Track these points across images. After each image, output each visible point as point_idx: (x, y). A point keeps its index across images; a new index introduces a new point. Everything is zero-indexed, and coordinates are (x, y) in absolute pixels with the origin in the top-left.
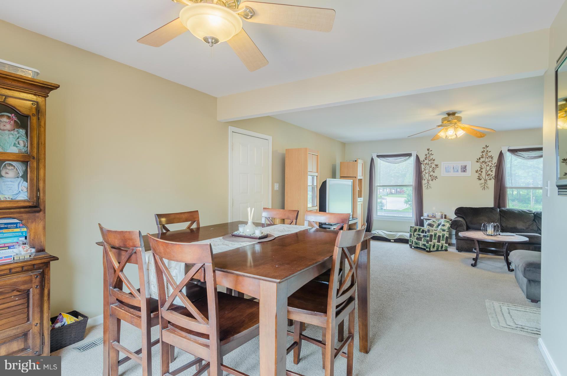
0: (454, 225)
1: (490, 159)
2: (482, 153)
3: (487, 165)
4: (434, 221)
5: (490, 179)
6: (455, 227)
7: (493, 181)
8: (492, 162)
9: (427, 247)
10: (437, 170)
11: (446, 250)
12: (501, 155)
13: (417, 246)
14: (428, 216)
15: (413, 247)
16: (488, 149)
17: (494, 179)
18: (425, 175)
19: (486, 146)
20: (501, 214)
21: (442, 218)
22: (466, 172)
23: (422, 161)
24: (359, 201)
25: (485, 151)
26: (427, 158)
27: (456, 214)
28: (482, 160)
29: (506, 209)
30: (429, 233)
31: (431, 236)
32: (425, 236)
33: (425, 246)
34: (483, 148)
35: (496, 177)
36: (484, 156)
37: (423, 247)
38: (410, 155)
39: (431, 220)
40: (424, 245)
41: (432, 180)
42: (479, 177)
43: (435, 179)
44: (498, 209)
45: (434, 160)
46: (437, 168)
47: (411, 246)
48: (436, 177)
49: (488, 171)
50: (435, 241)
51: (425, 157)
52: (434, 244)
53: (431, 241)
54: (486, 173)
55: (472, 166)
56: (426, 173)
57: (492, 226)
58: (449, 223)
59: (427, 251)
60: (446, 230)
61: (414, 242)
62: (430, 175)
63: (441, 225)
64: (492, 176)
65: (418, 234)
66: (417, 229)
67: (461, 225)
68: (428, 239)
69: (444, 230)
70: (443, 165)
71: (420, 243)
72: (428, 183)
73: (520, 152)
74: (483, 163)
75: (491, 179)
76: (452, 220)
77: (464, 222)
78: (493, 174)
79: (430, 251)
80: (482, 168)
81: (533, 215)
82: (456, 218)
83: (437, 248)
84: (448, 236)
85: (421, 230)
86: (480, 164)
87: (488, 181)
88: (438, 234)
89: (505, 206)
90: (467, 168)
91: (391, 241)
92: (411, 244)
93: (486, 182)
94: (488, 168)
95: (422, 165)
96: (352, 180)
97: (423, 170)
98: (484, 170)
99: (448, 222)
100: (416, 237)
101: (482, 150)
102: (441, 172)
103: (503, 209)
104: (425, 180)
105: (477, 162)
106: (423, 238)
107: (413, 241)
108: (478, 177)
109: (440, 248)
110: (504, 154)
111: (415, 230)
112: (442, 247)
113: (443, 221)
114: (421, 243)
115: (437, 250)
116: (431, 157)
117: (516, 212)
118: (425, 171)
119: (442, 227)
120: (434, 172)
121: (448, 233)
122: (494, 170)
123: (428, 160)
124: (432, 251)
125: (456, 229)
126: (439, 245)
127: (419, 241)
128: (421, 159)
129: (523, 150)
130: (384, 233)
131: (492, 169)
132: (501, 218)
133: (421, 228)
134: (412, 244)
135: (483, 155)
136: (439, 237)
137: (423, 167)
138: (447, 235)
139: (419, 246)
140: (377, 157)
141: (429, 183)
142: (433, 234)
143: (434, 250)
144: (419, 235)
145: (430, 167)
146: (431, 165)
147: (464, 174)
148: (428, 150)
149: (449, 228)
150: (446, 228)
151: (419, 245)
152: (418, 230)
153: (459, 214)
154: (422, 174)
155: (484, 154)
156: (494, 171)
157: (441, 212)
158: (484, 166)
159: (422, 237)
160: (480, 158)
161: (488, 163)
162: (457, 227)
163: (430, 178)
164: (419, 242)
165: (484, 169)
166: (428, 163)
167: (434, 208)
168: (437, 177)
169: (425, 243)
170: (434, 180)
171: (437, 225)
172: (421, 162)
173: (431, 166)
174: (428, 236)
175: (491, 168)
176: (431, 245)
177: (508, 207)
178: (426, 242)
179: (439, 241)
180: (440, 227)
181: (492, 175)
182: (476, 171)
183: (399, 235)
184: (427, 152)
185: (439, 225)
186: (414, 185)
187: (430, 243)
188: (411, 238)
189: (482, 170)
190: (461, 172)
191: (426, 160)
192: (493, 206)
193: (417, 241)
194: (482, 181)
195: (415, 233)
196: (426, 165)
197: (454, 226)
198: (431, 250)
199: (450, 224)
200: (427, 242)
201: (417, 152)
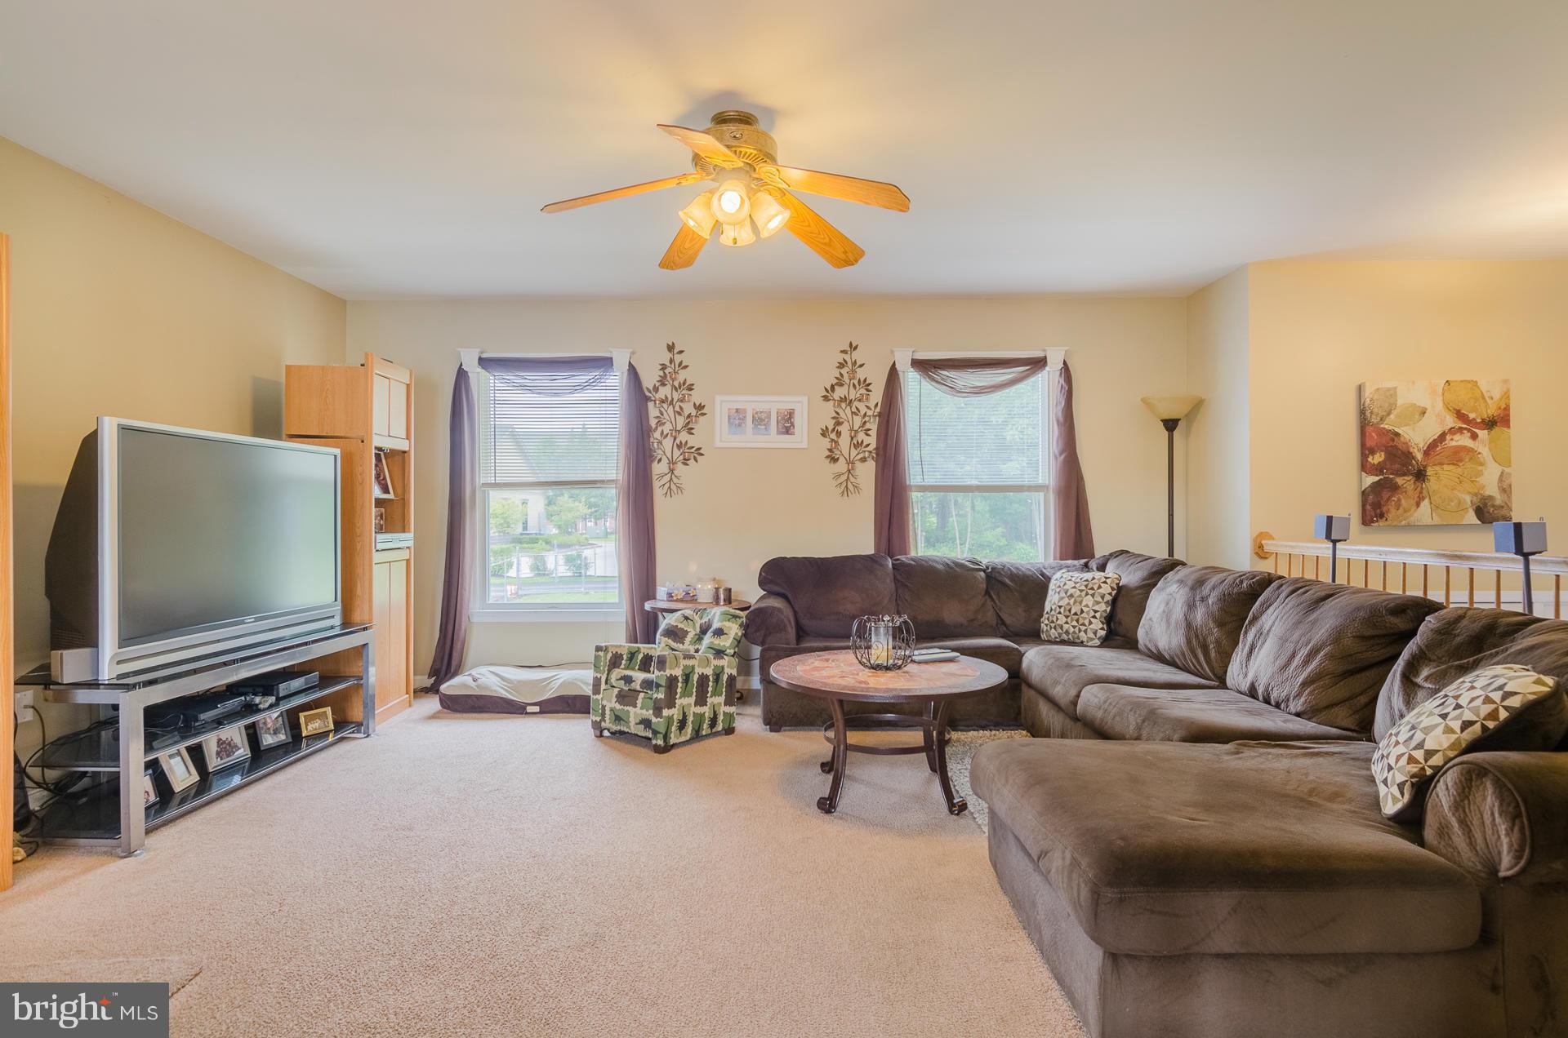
0: (757, 625)
1: (863, 391)
2: (838, 367)
3: (854, 410)
4: (687, 618)
5: (863, 460)
6: (758, 634)
7: (871, 466)
8: (867, 399)
9: (655, 733)
10: (700, 426)
11: (729, 731)
12: (893, 374)
13: (619, 728)
14: (670, 595)
15: (606, 733)
16: (856, 355)
17: (873, 458)
18: (660, 443)
19: (851, 345)
20: (899, 577)
21: (716, 601)
22: (793, 434)
23: (650, 392)
24: (380, 546)
25: (847, 365)
26: (668, 378)
27: (762, 583)
28: (840, 392)
29: (912, 560)
30: (662, 672)
31: (672, 681)
32: (648, 685)
33: (650, 728)
34: (841, 352)
35: (881, 452)
36: (846, 378)
37: (641, 731)
38: (605, 363)
39: (680, 613)
40: (646, 723)
41: (685, 462)
42: (830, 450)
43: (696, 460)
44: (890, 560)
45: (690, 388)
46: (701, 418)
47: (597, 726)
48: (700, 449)
49: (856, 432)
50: (686, 702)
51: (661, 373)
52: (685, 715)
53: (672, 705)
54: (852, 439)
55: (811, 414)
56: (665, 433)
57: (887, 627)
58: (740, 621)
59: (659, 750)
60: (728, 651)
61: (608, 712)
62: (678, 441)
63: (709, 634)
64: (869, 449)
65: (622, 678)
66: (621, 655)
67: (780, 628)
68: (661, 696)
69: (719, 653)
70: (720, 406)
71: (632, 715)
72: (672, 471)
73: (944, 370)
74: (843, 405)
75: (865, 458)
76: (750, 607)
77: (788, 613)
78: (872, 441)
79: (667, 748)
80: (841, 420)
81: (982, 574)
82: (762, 598)
83: (693, 729)
84: (734, 672)
85: (640, 656)
86: (834, 406)
87: (858, 464)
88: (699, 670)
89: (905, 552)
90: (797, 420)
91: (530, 709)
92: (598, 719)
93: (853, 469)
94: (858, 421)
95: (651, 405)
96: (337, 451)
97: (653, 422)
98: (844, 429)
99: (735, 617)
100: (616, 691)
101: (840, 358)
102: (715, 433)
103: (902, 558)
104: (660, 460)
105: (826, 398)
106: (642, 695)
107: (604, 707)
108: (828, 453)
109: (705, 726)
110: (901, 374)
111: (615, 662)
112: (713, 722)
113: (718, 614)
114: (635, 713)
115: (697, 736)
116: (682, 375)
117: (940, 567)
118: (660, 429)
119: (713, 640)
120: (690, 431)
121: (735, 661)
122: (873, 426)
123: (669, 387)
124: (673, 746)
125: (762, 644)
126: (702, 715)
127: (626, 708)
128: (649, 380)
129: (951, 363)
130: (502, 678)
131: (868, 426)
132: (900, 591)
133: (639, 648)
134: (603, 719)
135: (841, 375)
136: (703, 679)
137: (653, 411)
138: (729, 667)
139: (626, 730)
140: (479, 364)
141: (675, 472)
142: (678, 672)
143: (683, 739)
144: (628, 680)
145: (679, 414)
146: (681, 404)
147: (785, 441)
148: (671, 348)
149: (739, 642)
150: (726, 642)
151: (627, 722)
152: (625, 657)
153: (772, 582)
154: (652, 440)
155: (844, 371)
156: (874, 433)
157: (714, 579)
158: (845, 413)
159: (638, 688)
160: (833, 387)
161: (856, 404)
162: (765, 636)
163: (677, 453)
164: (628, 712)
165: (846, 424)
166: (670, 399)
167: (693, 567)
168: (701, 451)
169: (649, 714)
170: (692, 460)
171: (698, 630)
172: (648, 394)
173: (681, 407)
174: (658, 686)
175: (865, 422)
176: (670, 719)
177: (913, 554)
178: (651, 712)
179: (701, 701)
180: (708, 639)
181: (868, 445)
182: (822, 429)
183: (561, 681)
184: (665, 357)
185: (704, 631)
186: (620, 477)
187: (666, 712)
188: (599, 697)
189: (839, 428)
190: (779, 433)
191: (663, 385)
192: (873, 552)
193: (618, 706)
194: (841, 466)
195: (616, 673)
196: (665, 405)
197: (756, 631)
198: (673, 741)
199: (741, 626)
200: (658, 711)
201: (633, 353)
